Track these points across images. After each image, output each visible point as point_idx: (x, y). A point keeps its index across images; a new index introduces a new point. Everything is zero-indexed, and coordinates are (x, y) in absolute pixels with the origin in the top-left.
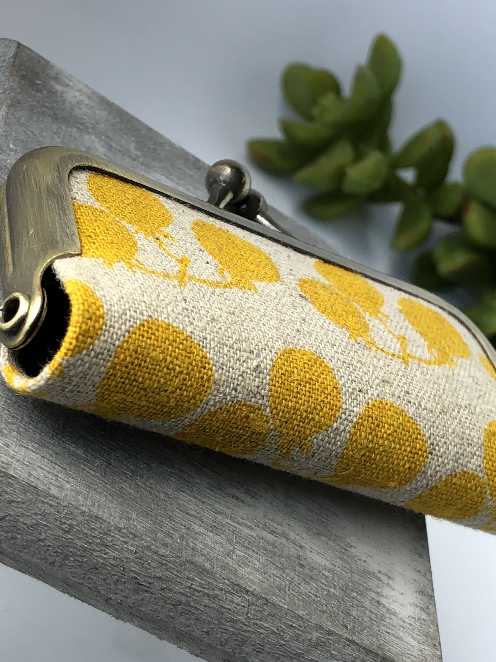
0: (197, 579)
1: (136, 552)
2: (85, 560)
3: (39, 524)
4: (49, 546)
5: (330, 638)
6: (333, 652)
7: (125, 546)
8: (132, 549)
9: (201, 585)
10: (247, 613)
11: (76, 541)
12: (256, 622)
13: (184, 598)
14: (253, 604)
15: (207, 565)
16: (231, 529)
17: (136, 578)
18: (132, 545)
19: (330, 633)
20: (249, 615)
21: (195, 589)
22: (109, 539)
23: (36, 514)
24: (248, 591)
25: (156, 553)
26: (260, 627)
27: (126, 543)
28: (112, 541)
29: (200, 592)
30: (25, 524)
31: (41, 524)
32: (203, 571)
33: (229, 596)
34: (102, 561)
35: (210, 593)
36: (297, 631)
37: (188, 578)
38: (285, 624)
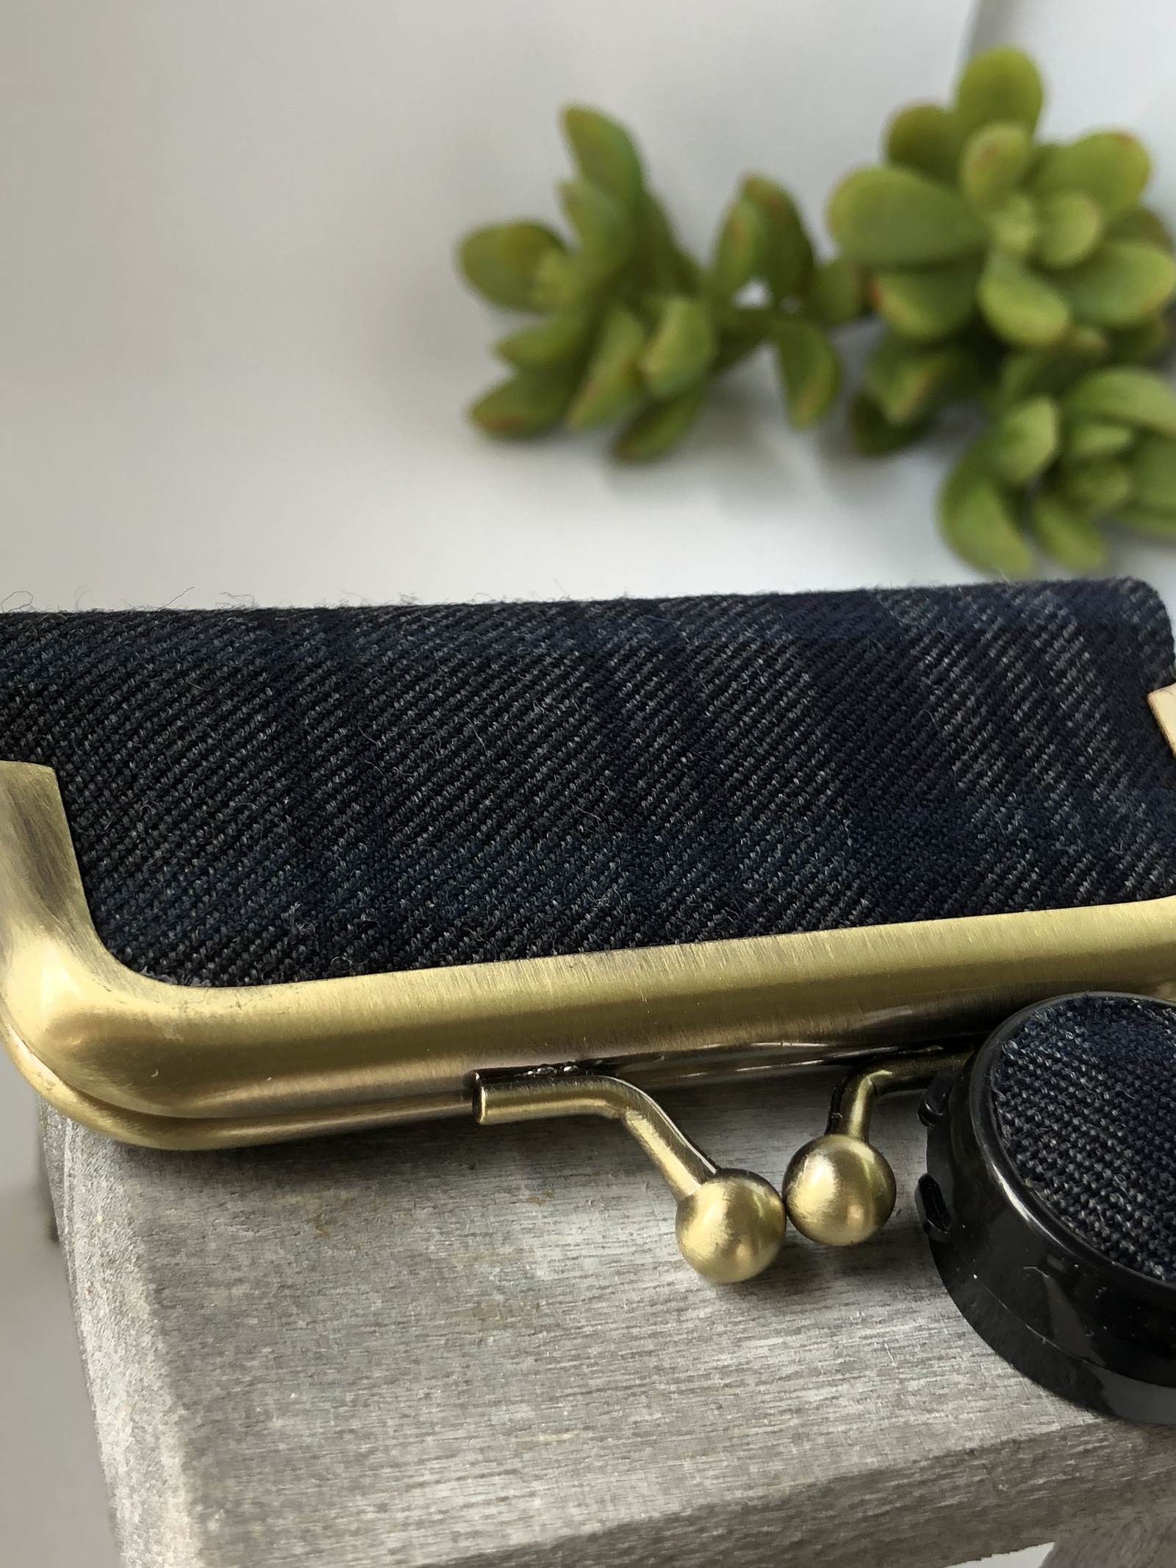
0: (867, 1497)
1: (731, 1532)
7: (704, 1536)
8: (723, 1530)
9: (883, 1502)
10: (995, 1486)
14: (994, 1466)
15: (872, 1461)
16: (876, 1346)
18: (716, 1527)
21: (876, 1516)
22: (668, 1544)
24: (972, 1451)
25: (766, 1508)
27: (702, 1530)
29: (887, 1513)
32: (872, 1479)
33: (946, 1484)
35: (907, 1501)
36: (1101, 1453)
37: (853, 1507)
38: (1072, 1456)
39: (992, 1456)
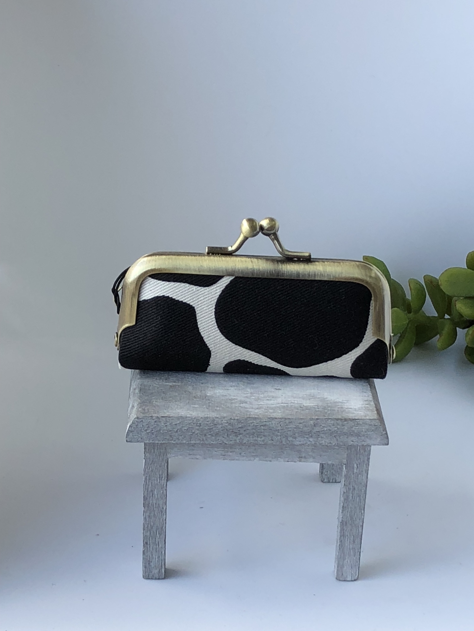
0: (254, 422)
1: (227, 422)
2: (212, 433)
3: (189, 428)
4: (197, 434)
5: (318, 421)
6: (323, 425)
7: (222, 422)
8: (226, 422)
9: (257, 423)
10: (280, 425)
11: (205, 428)
12: (286, 427)
13: (254, 430)
14: (281, 422)
15: (256, 416)
17: (233, 431)
18: (225, 421)
19: (317, 419)
20: (282, 426)
21: (256, 426)
22: (216, 422)
23: (187, 425)
24: (276, 418)
25: (234, 419)
26: (288, 428)
27: (222, 421)
28: (217, 422)
29: (258, 426)
30: (185, 430)
31: (190, 427)
32: (255, 418)
33: (270, 423)
34: (217, 430)
35: (262, 424)
36: (303, 424)
37: (251, 423)
38: (297, 423)
39: (280, 420)
